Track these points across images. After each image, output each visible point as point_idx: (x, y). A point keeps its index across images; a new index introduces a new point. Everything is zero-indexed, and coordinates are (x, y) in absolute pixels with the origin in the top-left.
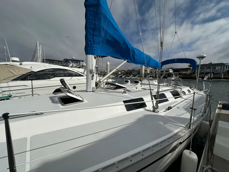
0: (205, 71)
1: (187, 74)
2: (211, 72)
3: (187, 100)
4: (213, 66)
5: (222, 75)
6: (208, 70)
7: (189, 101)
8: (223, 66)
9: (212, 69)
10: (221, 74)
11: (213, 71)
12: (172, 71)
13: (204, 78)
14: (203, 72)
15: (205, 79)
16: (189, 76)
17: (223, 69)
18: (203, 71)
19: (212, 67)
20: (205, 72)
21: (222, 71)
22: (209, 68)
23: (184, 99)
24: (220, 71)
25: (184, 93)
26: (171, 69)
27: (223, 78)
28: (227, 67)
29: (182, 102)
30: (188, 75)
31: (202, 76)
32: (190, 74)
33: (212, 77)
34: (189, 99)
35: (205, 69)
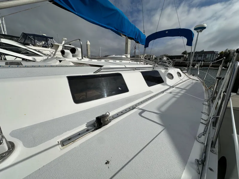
2: (202, 60)
3: (174, 88)
4: (204, 54)
6: (199, 58)
7: (178, 90)
8: (213, 54)
9: (203, 57)
11: (204, 59)
12: (166, 59)
13: (195, 66)
17: (213, 57)
21: (211, 59)
22: (201, 56)
23: (169, 87)
24: (209, 59)
25: (171, 76)
26: (166, 56)
28: (216, 55)
29: (163, 92)
31: (194, 64)
33: (202, 65)
34: (177, 86)
35: (197, 57)
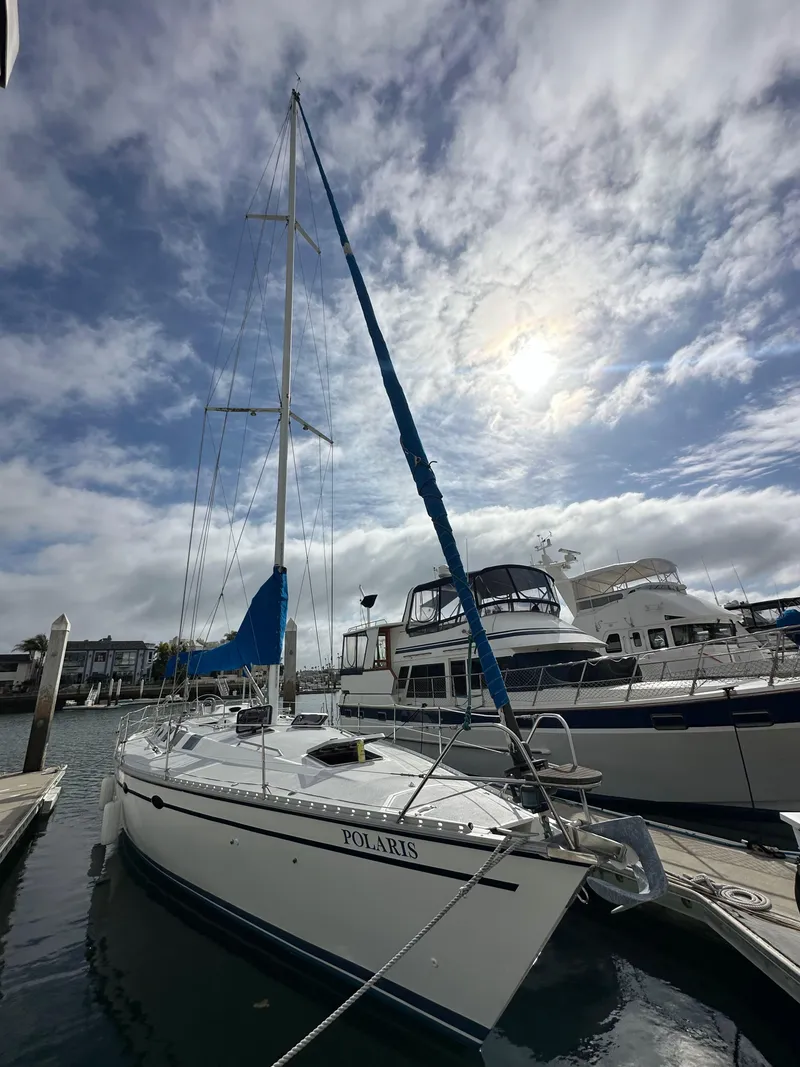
0: (88, 669)
1: (11, 686)
2: (108, 672)
4: (115, 650)
5: (139, 684)
6: (99, 668)
8: (141, 652)
9: (110, 660)
10: (137, 678)
11: (115, 669)
13: (85, 697)
14: (80, 675)
15: (89, 703)
16: (23, 691)
17: (143, 661)
18: (81, 670)
19: (111, 652)
20: (87, 673)
21: (139, 670)
22: (102, 657)
24: (132, 668)
27: (144, 697)
28: (150, 654)
30: (14, 689)
31: (78, 690)
32: (26, 683)
33: (118, 693)
35: (89, 661)
